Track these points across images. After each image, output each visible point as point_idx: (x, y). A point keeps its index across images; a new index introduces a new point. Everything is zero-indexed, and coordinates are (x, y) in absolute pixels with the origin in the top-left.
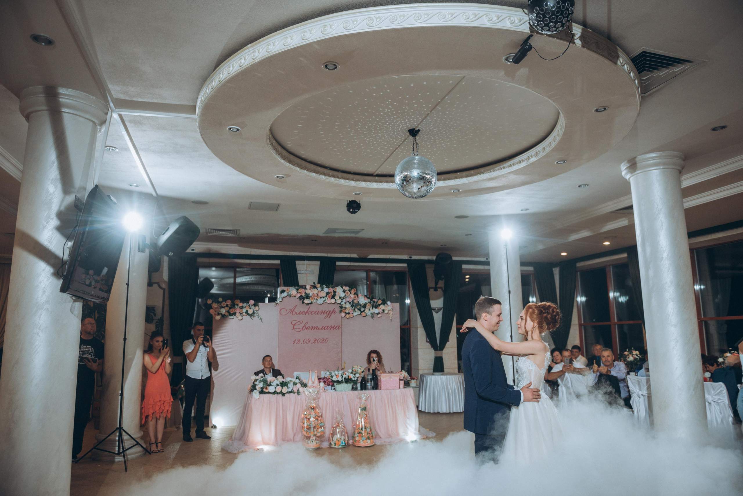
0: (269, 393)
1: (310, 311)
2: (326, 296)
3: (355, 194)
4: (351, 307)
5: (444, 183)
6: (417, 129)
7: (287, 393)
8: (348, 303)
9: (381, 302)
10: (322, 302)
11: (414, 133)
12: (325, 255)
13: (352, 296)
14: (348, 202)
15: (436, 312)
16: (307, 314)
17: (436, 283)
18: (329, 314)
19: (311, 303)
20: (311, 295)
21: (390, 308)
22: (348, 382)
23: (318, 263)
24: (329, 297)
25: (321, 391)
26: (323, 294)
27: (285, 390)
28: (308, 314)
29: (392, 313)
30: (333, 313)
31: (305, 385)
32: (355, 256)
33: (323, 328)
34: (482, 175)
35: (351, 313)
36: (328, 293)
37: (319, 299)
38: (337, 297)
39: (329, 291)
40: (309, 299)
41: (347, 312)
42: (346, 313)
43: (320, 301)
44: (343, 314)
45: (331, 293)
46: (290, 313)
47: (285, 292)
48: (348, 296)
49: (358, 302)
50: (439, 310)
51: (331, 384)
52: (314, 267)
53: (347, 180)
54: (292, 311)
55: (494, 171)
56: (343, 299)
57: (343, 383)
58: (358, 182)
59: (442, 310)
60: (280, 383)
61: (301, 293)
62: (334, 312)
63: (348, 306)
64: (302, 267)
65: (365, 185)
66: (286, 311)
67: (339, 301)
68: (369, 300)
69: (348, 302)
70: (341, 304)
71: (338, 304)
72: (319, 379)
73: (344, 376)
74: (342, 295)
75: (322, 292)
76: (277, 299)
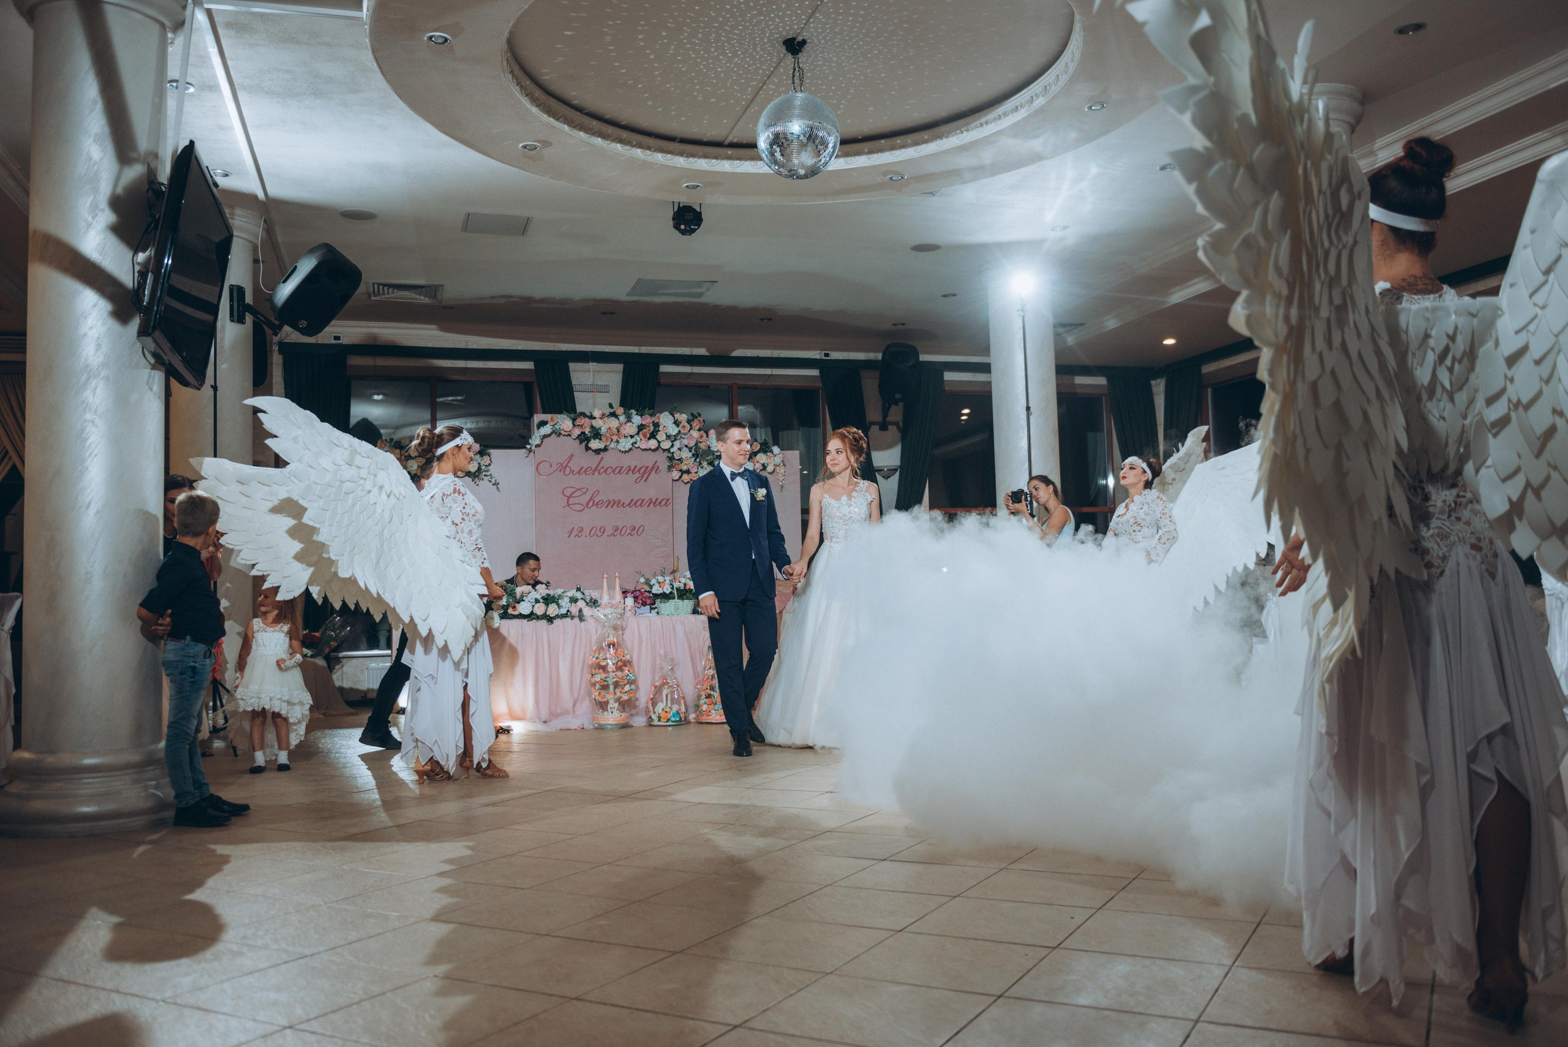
0: (521, 616)
1: (603, 467)
2: (638, 434)
3: (687, 186)
4: (693, 459)
5: (869, 159)
6: (800, 38)
7: (557, 616)
8: (685, 449)
9: (759, 447)
10: (628, 446)
11: (794, 46)
12: (635, 349)
13: (695, 434)
14: (676, 210)
15: (884, 477)
16: (597, 472)
17: (885, 414)
18: (644, 473)
19: (605, 449)
20: (603, 430)
21: (778, 460)
22: (685, 597)
23: (620, 367)
24: (645, 436)
25: (628, 614)
26: (630, 428)
27: (552, 610)
28: (599, 473)
29: (782, 471)
30: (654, 472)
31: (594, 603)
32: (702, 351)
33: (632, 503)
34: (945, 140)
35: (693, 470)
36: (641, 428)
37: (622, 440)
38: (661, 436)
39: (644, 423)
40: (600, 439)
41: (685, 468)
42: (683, 472)
43: (624, 444)
44: (676, 474)
45: (649, 426)
46: (560, 471)
47: (548, 425)
48: (685, 434)
49: (709, 447)
50: (893, 471)
51: (648, 602)
52: (612, 376)
53: (669, 155)
54: (563, 468)
55: (968, 130)
56: (675, 440)
57: (674, 598)
58: (691, 159)
59: (898, 473)
60: (543, 598)
61: (581, 426)
62: (655, 468)
63: (686, 454)
64: (581, 375)
65: (705, 165)
66: (551, 466)
67: (666, 445)
69: (686, 446)
70: (672, 450)
71: (664, 450)
72: (625, 593)
73: (676, 585)
74: (673, 430)
75: (629, 424)
76: (530, 441)
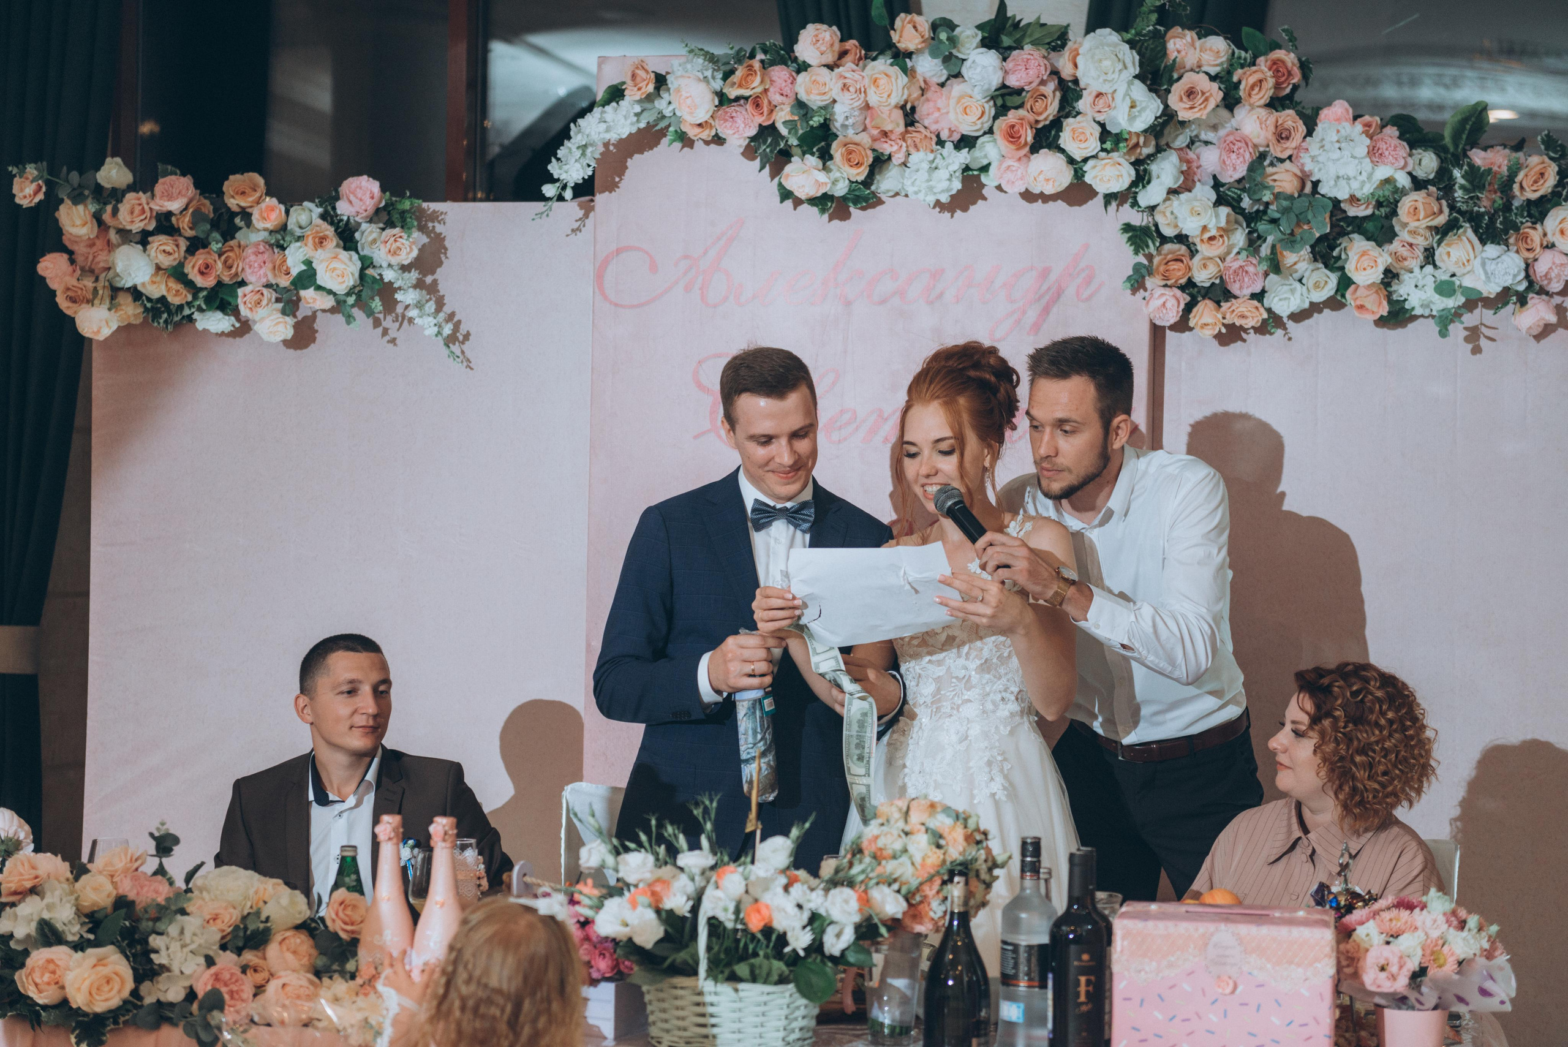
1: (859, 273)
2: (992, 129)
4: (1240, 238)
8: (1205, 194)
10: (947, 183)
13: (1252, 123)
16: (835, 294)
18: (1031, 297)
19: (859, 197)
20: (843, 113)
24: (1012, 135)
26: (960, 107)
28: (846, 297)
30: (1071, 292)
35: (1244, 288)
36: (1004, 102)
37: (926, 159)
38: (1086, 137)
39: (1013, 82)
41: (1203, 277)
42: (1194, 293)
45: (1038, 95)
46: (688, 289)
47: (625, 101)
48: (1204, 128)
49: (1315, 179)
54: (701, 274)
56: (1154, 151)
61: (755, 102)
62: (1079, 276)
66: (655, 268)
67: (1111, 174)
68: (1428, 163)
69: (1208, 179)
70: (1140, 199)
71: (1107, 199)
75: (957, 88)
76: (553, 168)
